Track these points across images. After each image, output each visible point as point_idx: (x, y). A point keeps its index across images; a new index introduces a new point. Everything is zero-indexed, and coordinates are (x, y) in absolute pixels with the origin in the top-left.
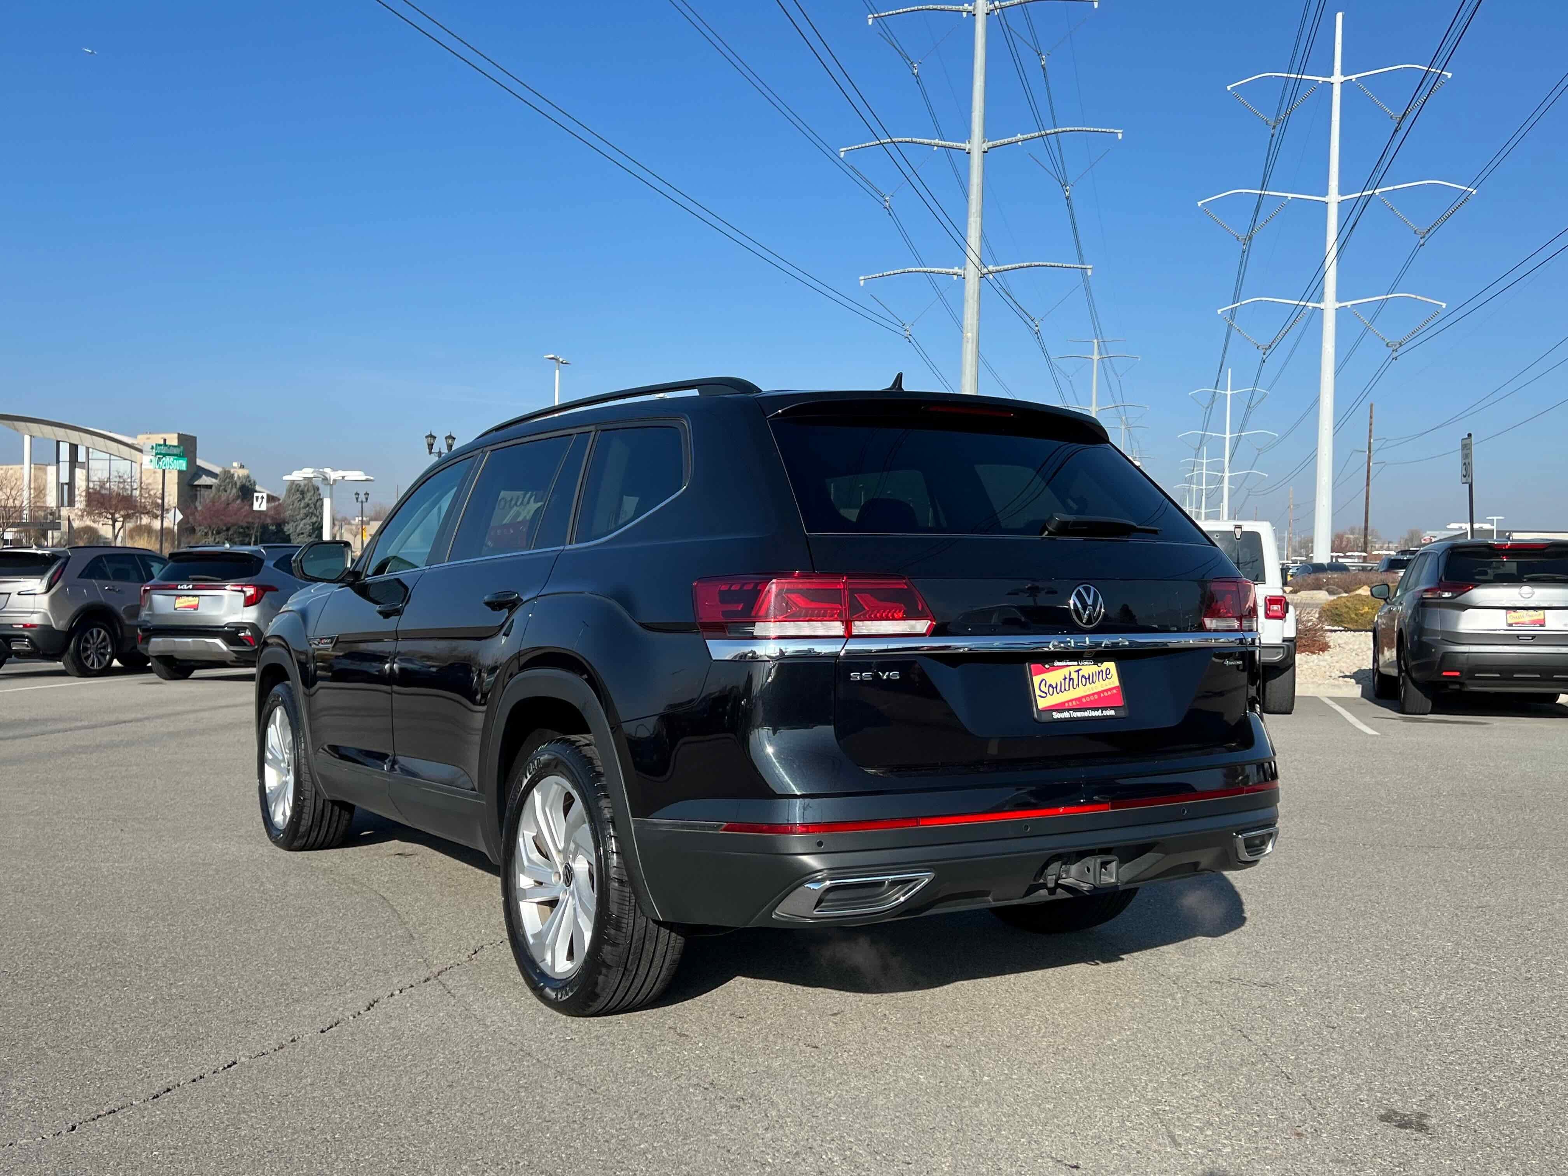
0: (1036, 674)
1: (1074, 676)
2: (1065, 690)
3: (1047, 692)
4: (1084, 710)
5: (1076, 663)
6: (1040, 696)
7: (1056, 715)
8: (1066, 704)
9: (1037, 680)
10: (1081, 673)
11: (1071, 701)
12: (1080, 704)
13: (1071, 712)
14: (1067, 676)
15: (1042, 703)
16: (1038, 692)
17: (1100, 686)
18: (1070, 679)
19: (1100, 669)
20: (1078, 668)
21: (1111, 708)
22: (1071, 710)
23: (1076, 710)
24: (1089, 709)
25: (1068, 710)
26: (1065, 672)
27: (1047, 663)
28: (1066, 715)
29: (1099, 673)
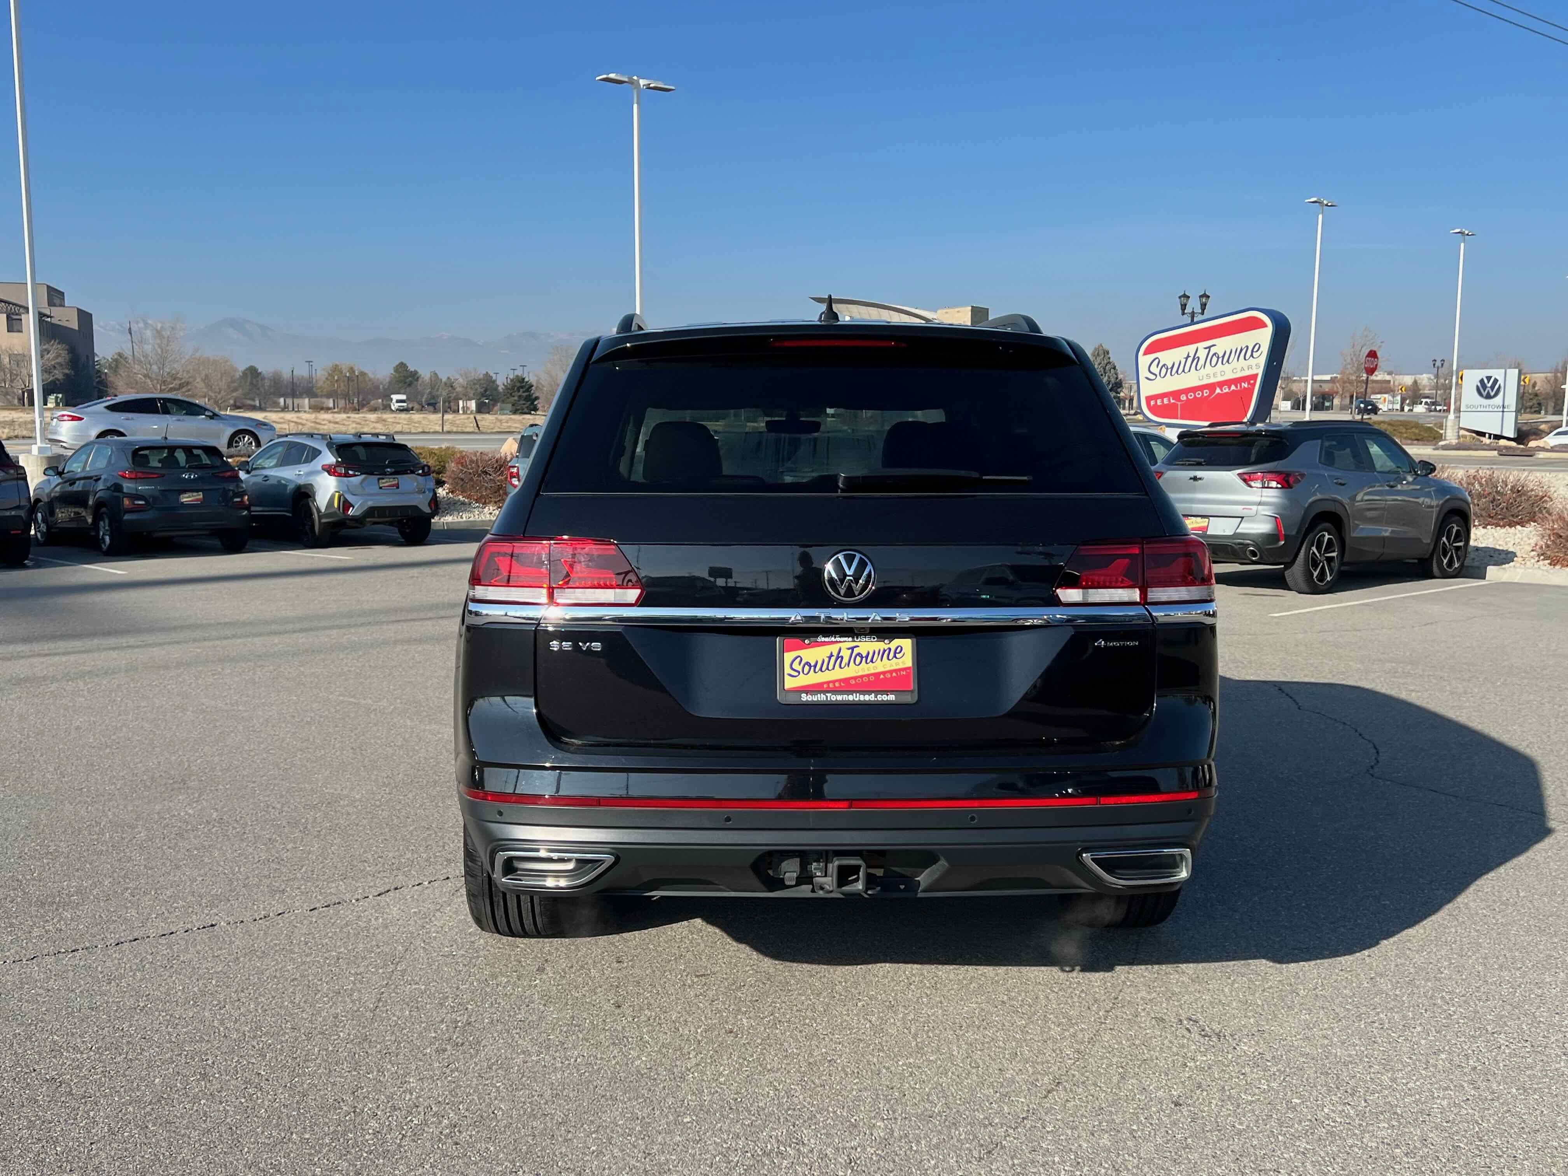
0: (788, 651)
1: (846, 654)
2: (828, 668)
3: (800, 670)
4: (851, 692)
5: (850, 639)
6: (790, 675)
7: (805, 698)
8: (825, 686)
9: (788, 657)
10: (856, 651)
11: (834, 682)
12: (846, 685)
13: (829, 695)
14: (835, 654)
15: (790, 683)
16: (787, 670)
17: (881, 666)
18: (838, 658)
19: (886, 647)
20: (854, 644)
21: (892, 692)
22: (828, 692)
23: (835, 692)
24: (856, 692)
25: (825, 692)
26: (834, 649)
27: (808, 638)
28: (821, 697)
29: (884, 651)
